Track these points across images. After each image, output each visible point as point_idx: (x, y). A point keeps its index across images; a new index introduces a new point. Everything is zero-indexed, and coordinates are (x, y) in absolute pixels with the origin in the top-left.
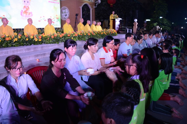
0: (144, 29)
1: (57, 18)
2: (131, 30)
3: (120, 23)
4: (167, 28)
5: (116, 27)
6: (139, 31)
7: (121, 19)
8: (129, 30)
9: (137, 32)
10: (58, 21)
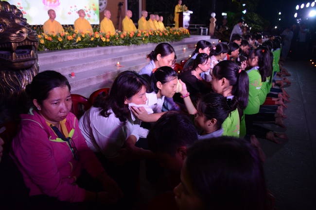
0: (226, 28)
1: (95, 9)
2: (207, 30)
3: (191, 18)
4: (258, 27)
5: (184, 24)
6: (218, 30)
7: (192, 12)
8: (203, 29)
9: (214, 33)
10: (96, 14)
